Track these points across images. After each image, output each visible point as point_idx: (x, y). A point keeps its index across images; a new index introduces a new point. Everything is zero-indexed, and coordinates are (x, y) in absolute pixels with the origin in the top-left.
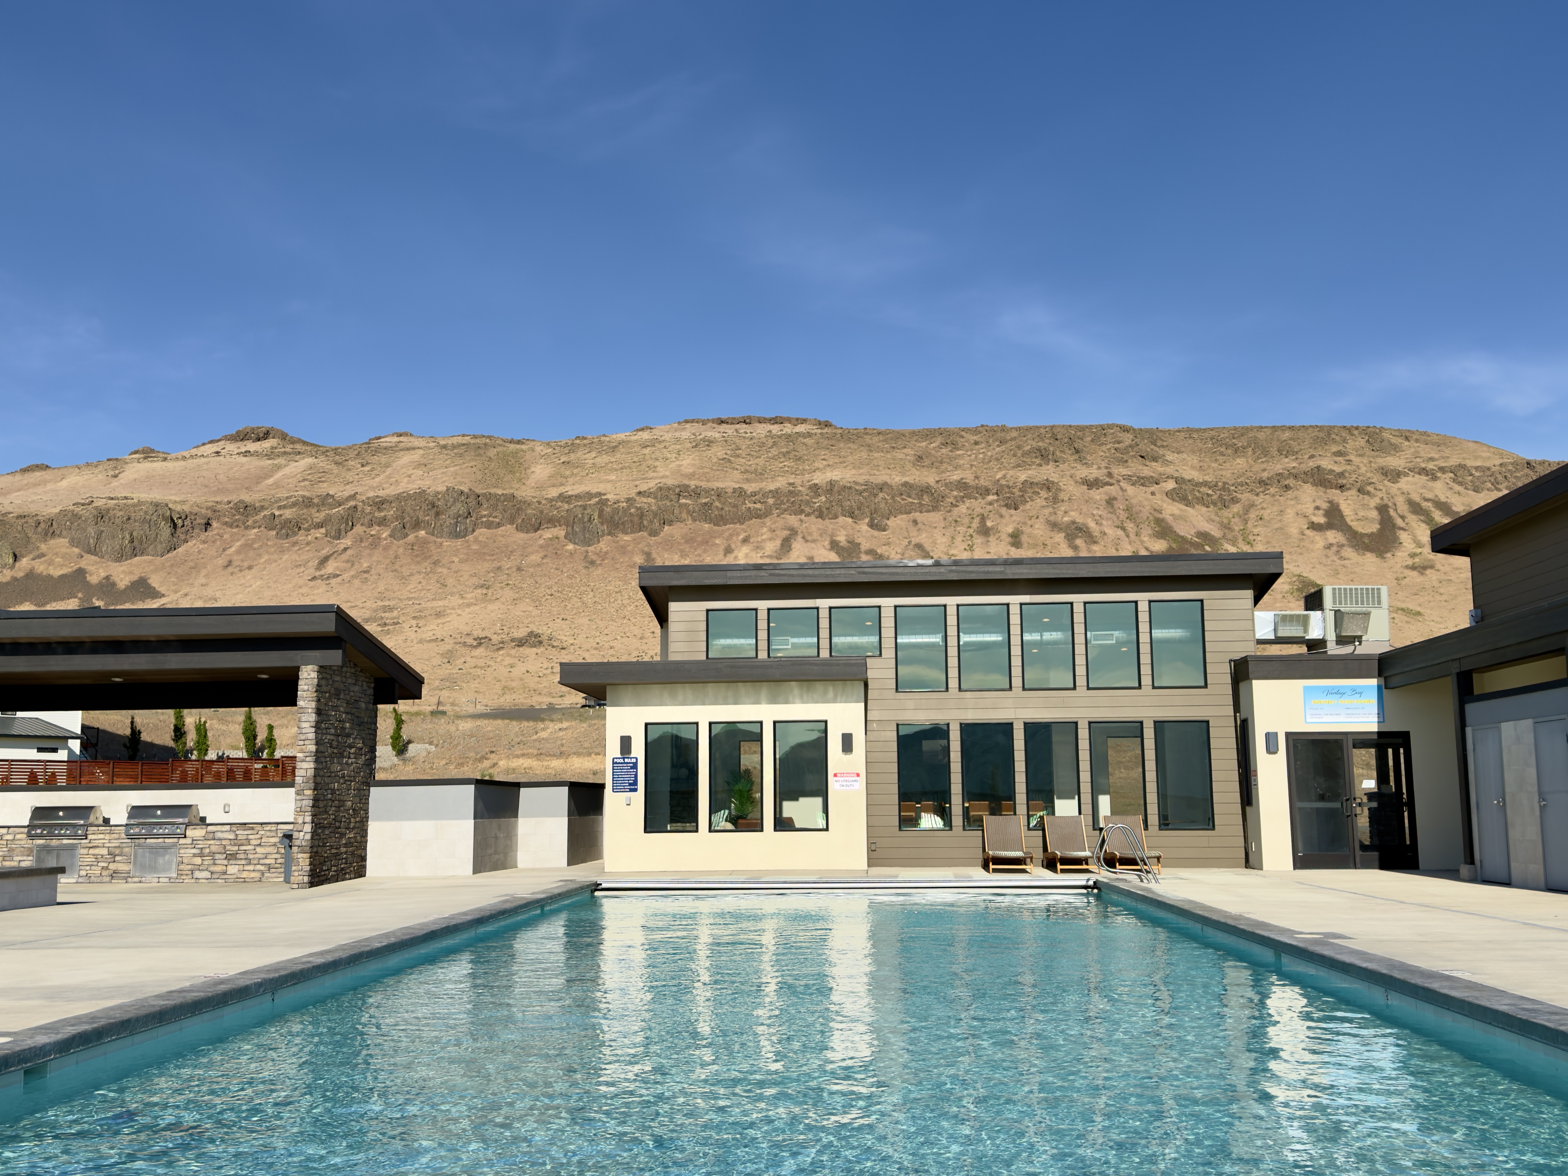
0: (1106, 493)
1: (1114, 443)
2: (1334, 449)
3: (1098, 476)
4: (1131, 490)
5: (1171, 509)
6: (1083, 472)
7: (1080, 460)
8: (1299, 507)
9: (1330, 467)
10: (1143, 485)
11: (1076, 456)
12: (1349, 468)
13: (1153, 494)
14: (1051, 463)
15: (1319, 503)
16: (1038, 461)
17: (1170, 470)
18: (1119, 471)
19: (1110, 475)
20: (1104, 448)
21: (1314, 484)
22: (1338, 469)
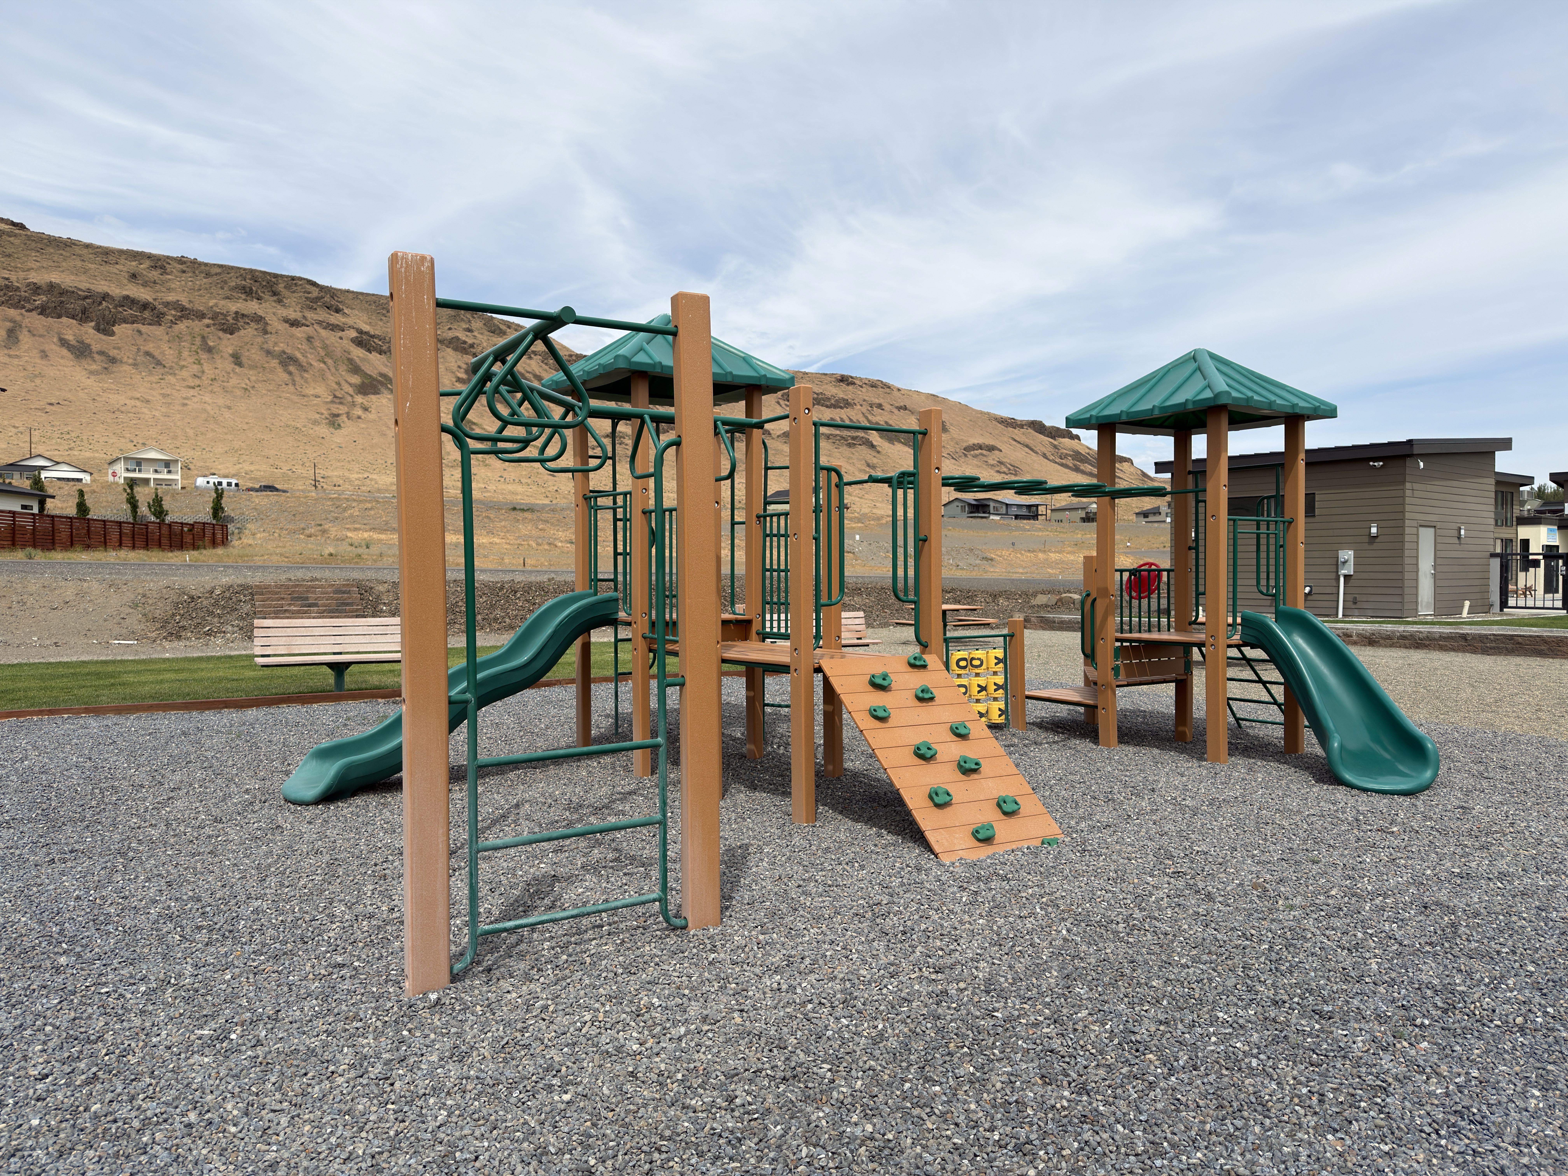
0: (304, 332)
1: (304, 292)
2: (465, 326)
3: (296, 317)
4: (324, 333)
5: (358, 353)
6: (283, 312)
7: (280, 301)
8: (447, 364)
9: (464, 339)
10: (332, 330)
11: (275, 298)
12: (475, 341)
13: (341, 338)
14: (255, 300)
15: (460, 363)
16: (243, 296)
17: (350, 321)
18: (310, 315)
19: (304, 317)
20: (295, 295)
21: (456, 349)
22: (470, 341)
